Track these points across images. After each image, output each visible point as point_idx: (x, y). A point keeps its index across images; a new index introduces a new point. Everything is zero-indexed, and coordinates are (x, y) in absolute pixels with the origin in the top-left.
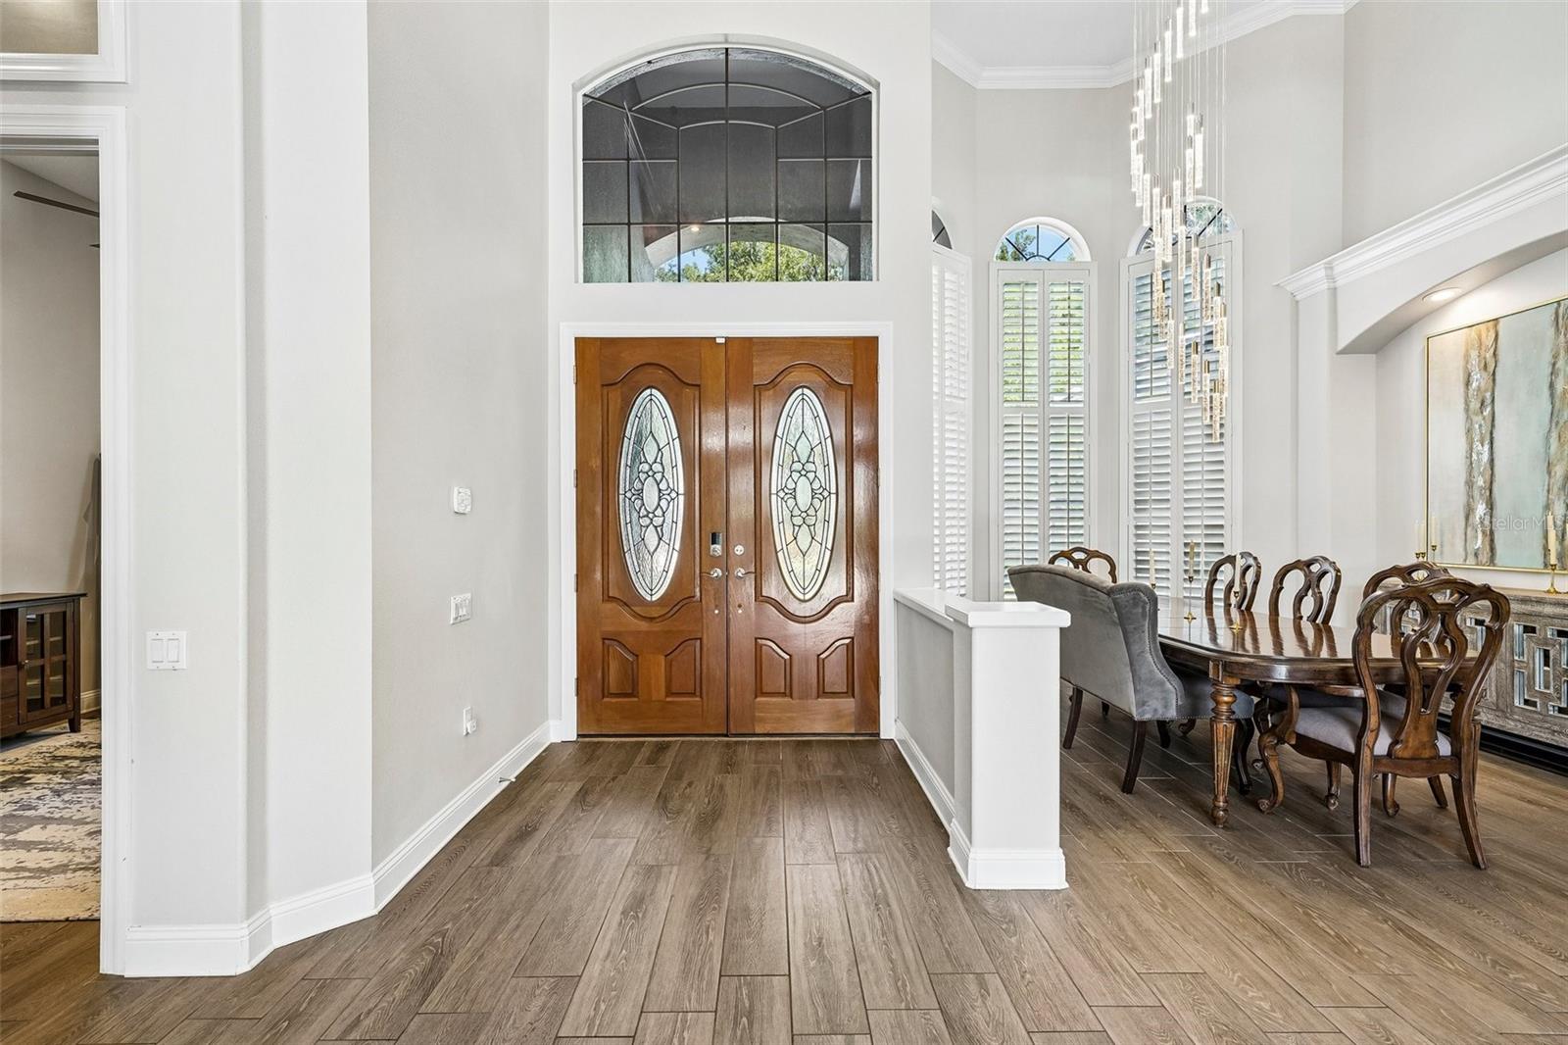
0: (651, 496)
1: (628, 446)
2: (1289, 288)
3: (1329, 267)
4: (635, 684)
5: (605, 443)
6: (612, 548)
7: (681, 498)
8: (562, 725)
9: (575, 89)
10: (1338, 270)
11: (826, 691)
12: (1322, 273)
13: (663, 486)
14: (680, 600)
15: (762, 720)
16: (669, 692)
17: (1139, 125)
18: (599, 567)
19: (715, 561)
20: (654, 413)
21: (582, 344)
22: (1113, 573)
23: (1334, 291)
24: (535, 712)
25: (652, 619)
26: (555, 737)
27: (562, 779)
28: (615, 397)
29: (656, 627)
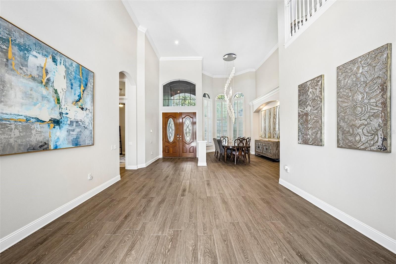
0: (171, 130)
1: (168, 125)
2: (249, 104)
3: (252, 102)
4: (169, 151)
5: (166, 124)
6: (166, 136)
7: (174, 131)
8: (161, 156)
9: (162, 85)
10: (253, 103)
11: (191, 152)
12: (251, 103)
13: (172, 129)
14: (174, 142)
15: (183, 155)
16: (173, 152)
17: (225, 90)
18: (165, 139)
19: (178, 138)
20: (171, 121)
21: (163, 113)
22: (223, 139)
23: (253, 105)
24: (158, 154)
25: (171, 144)
26: (160, 157)
27: (161, 160)
28: (167, 119)
29: (171, 145)
